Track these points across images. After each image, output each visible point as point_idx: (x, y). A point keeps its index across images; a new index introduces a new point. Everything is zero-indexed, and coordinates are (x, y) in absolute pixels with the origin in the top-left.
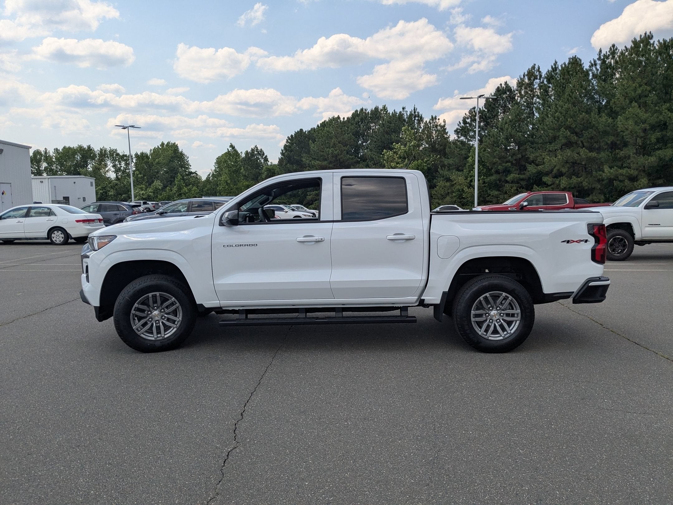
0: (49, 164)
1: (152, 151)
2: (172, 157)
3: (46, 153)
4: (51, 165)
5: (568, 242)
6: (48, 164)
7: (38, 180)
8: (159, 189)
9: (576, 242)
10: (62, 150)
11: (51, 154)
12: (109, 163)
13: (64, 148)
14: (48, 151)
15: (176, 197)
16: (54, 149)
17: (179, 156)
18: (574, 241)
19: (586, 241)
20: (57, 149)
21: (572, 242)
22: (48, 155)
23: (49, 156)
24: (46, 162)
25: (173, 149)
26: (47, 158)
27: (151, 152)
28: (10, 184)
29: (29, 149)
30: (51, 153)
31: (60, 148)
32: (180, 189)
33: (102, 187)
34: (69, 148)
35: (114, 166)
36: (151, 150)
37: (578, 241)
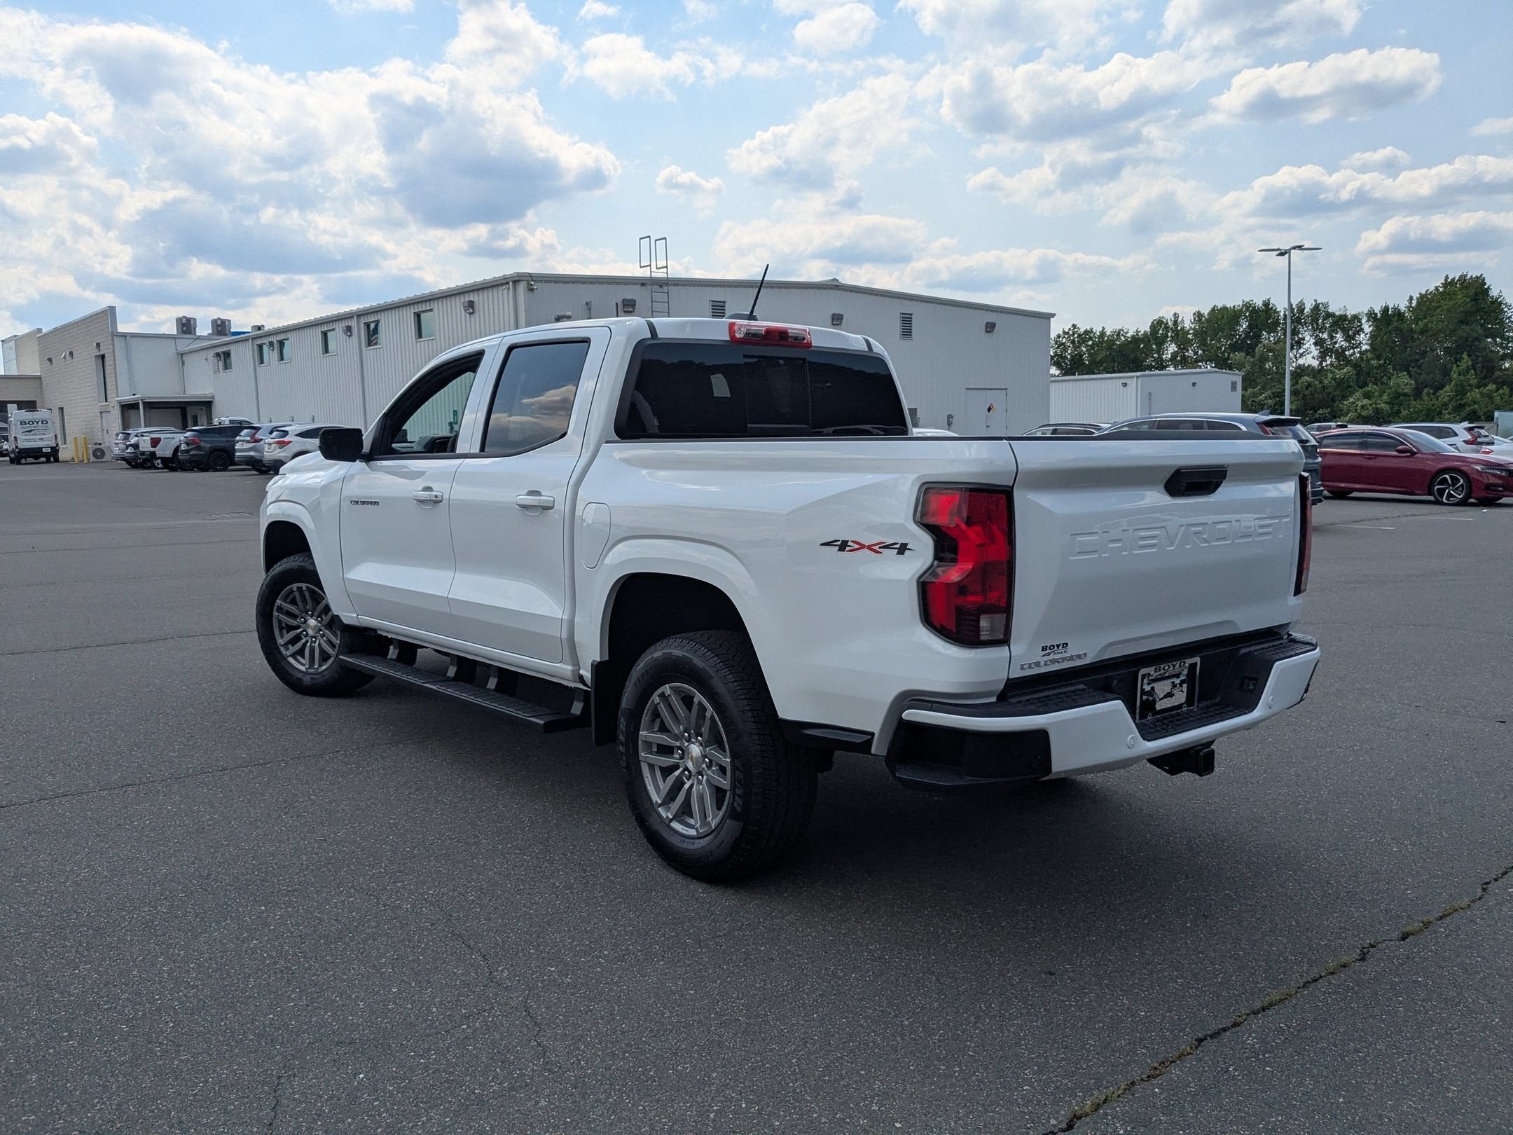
0: (1180, 346)
1: (1414, 303)
2: (1467, 313)
3: (1175, 322)
4: (1184, 349)
5: (843, 546)
6: (1178, 346)
7: (1117, 380)
8: (1405, 395)
9: (870, 548)
10: (1209, 314)
11: (1187, 325)
12: (1308, 338)
13: (1213, 310)
14: (1180, 319)
15: (1449, 413)
16: (1195, 314)
17: (1487, 310)
18: (862, 546)
19: (902, 549)
20: (1199, 312)
21: (856, 546)
22: (1179, 328)
23: (1183, 328)
24: (1176, 344)
25: (1472, 292)
26: (1179, 335)
27: (1411, 303)
28: (1004, 391)
29: (1049, 318)
30: (1188, 323)
31: (1206, 311)
32: (1461, 391)
33: (1273, 393)
34: (1225, 308)
35: (1319, 343)
36: (1411, 298)
37: (876, 548)
